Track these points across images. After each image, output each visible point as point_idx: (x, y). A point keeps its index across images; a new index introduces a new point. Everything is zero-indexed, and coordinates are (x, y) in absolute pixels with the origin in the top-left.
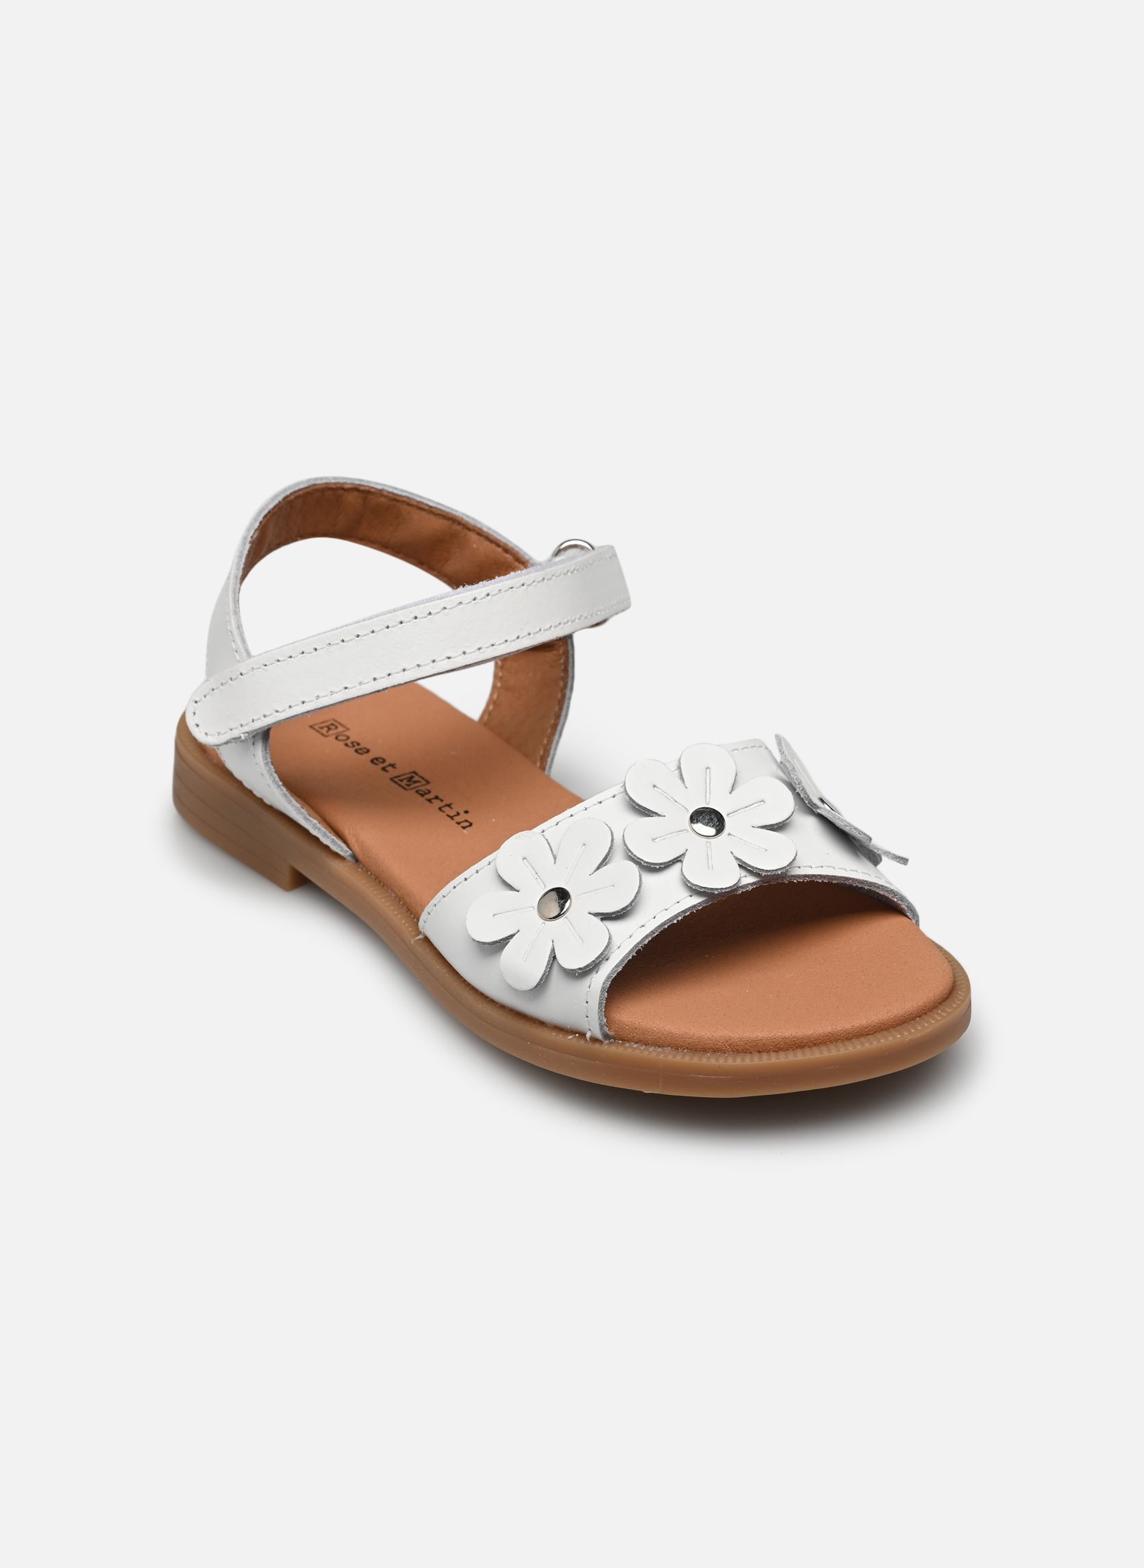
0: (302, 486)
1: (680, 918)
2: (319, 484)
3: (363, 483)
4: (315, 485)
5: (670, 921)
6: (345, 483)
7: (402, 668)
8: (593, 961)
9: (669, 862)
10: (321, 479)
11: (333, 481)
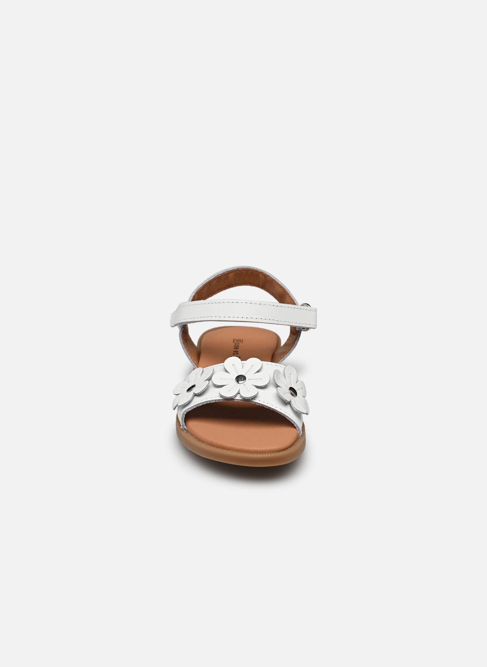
0: (245, 267)
1: (214, 402)
2: (251, 269)
3: (264, 272)
4: (250, 268)
5: (210, 401)
6: (259, 270)
7: (238, 316)
8: (183, 405)
9: (221, 385)
10: (252, 267)
11: (255, 269)
